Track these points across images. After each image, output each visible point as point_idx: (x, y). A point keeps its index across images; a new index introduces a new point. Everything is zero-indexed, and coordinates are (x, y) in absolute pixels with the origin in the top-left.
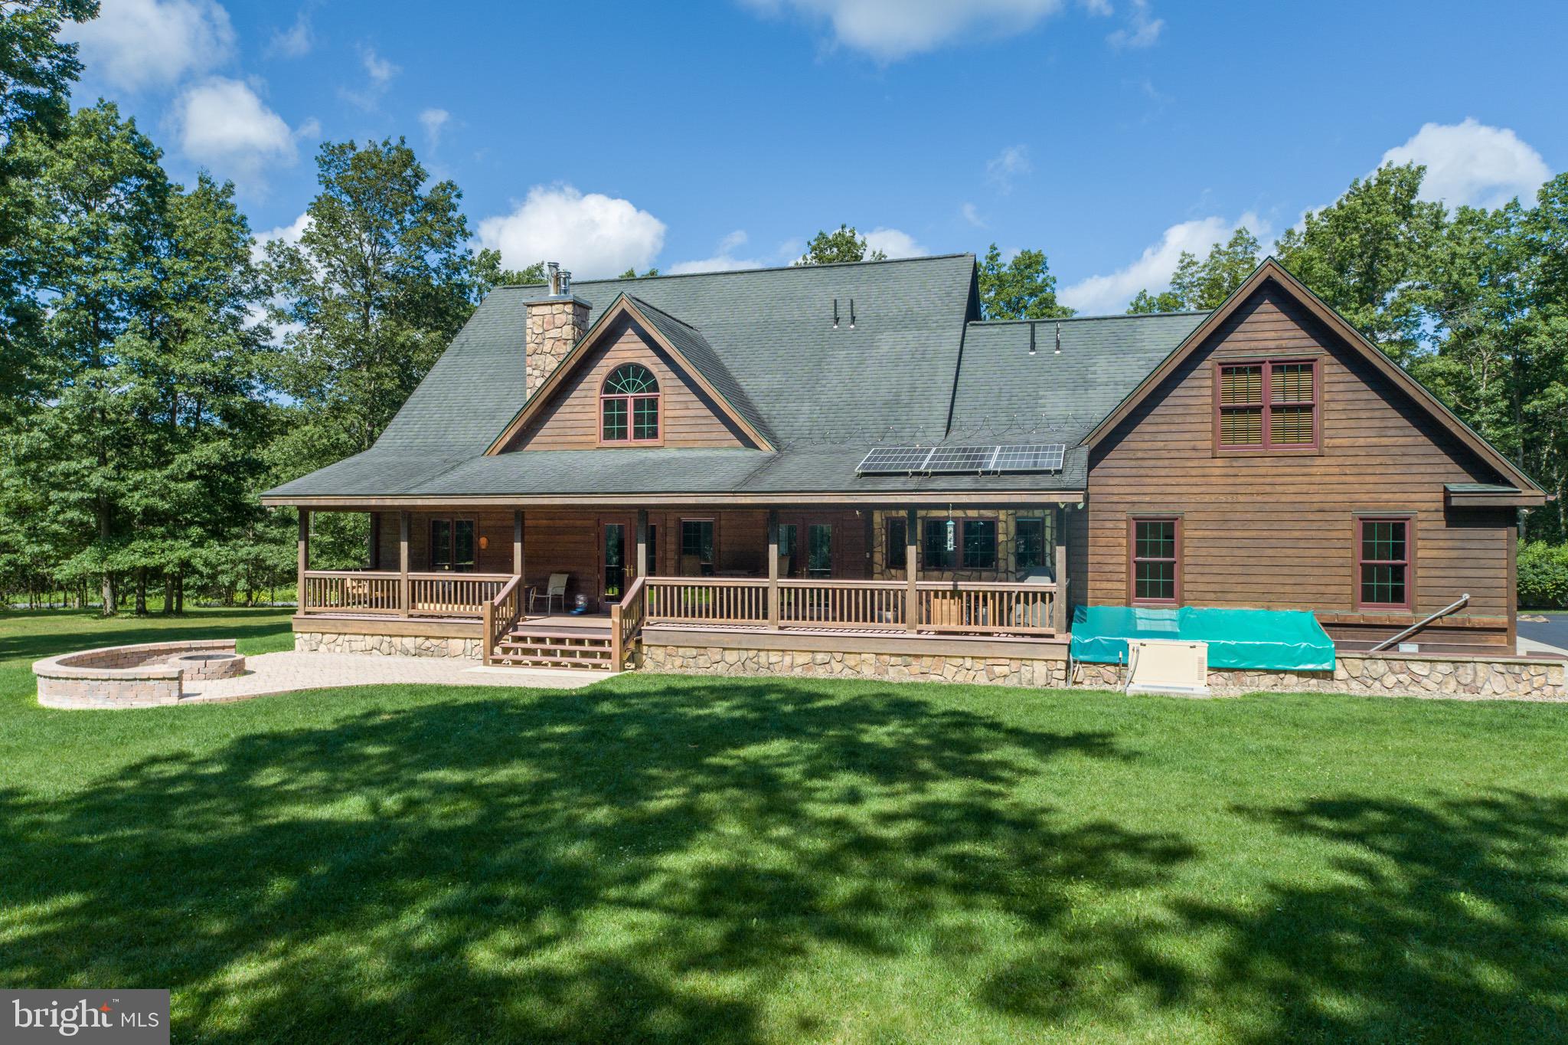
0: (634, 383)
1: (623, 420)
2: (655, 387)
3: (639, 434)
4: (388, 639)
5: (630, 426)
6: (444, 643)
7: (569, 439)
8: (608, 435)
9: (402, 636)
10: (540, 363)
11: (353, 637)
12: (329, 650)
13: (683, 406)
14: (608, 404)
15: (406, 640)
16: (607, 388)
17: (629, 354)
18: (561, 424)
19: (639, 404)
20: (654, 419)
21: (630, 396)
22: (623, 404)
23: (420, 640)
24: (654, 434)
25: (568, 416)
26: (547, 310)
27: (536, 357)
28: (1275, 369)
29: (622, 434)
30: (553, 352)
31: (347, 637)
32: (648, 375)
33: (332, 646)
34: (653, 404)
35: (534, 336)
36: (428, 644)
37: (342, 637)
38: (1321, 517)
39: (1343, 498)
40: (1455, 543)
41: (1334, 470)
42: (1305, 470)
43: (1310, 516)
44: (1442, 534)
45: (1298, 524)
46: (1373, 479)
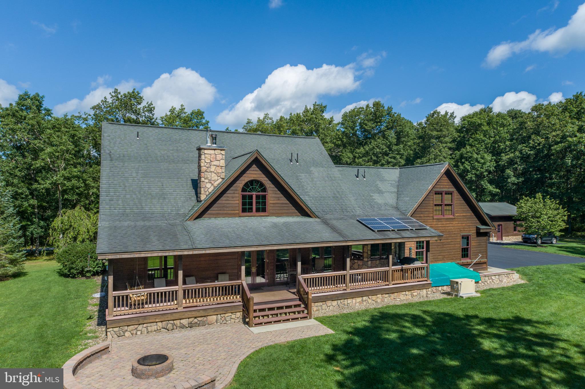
0: (253, 188)
1: (251, 204)
2: (264, 190)
3: (258, 210)
4: (172, 322)
5: (254, 207)
6: (205, 318)
7: (225, 212)
8: (244, 210)
9: (180, 319)
10: (208, 176)
11: (149, 325)
12: (132, 334)
13: (277, 199)
14: (244, 197)
15: (182, 321)
16: (243, 190)
17: (255, 176)
18: (222, 205)
19: (258, 197)
20: (264, 203)
21: (254, 194)
22: (251, 197)
23: (191, 320)
24: (264, 210)
25: (224, 202)
26: (212, 152)
27: (206, 173)
28: (446, 194)
29: (250, 210)
30: (215, 172)
31: (145, 325)
32: (262, 185)
33: (135, 332)
34: (264, 197)
35: (206, 164)
36: (196, 320)
37: (141, 326)
38: (455, 235)
39: (459, 230)
40: (478, 241)
41: (457, 222)
42: (452, 222)
43: (452, 235)
44: (476, 239)
45: (450, 238)
46: (464, 225)
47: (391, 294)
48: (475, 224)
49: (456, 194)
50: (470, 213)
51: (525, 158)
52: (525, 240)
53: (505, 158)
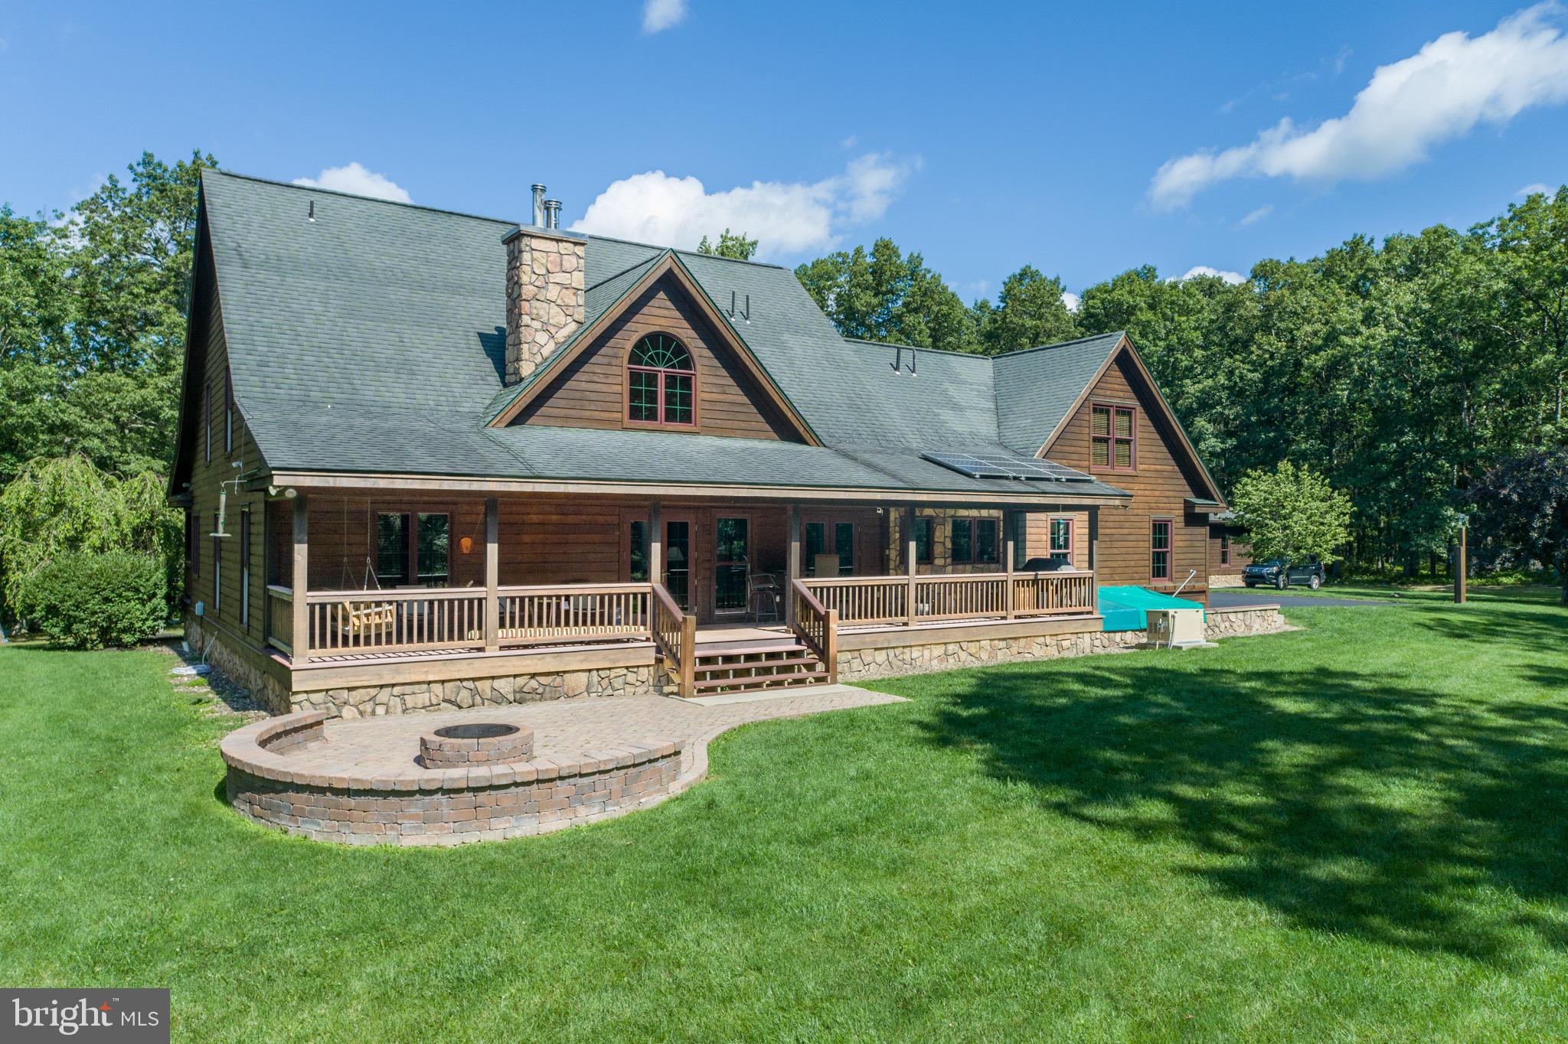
0: (657, 354)
1: (652, 397)
2: (687, 363)
3: (670, 416)
4: (470, 684)
5: (661, 406)
6: (559, 679)
7: (587, 414)
8: (635, 413)
9: (493, 678)
10: (542, 312)
11: (408, 689)
12: (361, 713)
13: (719, 390)
14: (635, 378)
15: (497, 684)
16: (634, 358)
17: (662, 321)
18: (578, 395)
19: (671, 381)
20: (686, 400)
21: (662, 371)
22: (652, 379)
23: (520, 681)
24: (686, 417)
25: (584, 386)
26: (551, 246)
27: (534, 303)
28: (1118, 412)
29: (652, 415)
30: (559, 302)
31: (397, 690)
32: (680, 349)
33: (368, 707)
34: (686, 382)
35: (534, 277)
36: (533, 683)
37: (387, 691)
38: (1137, 519)
39: (1146, 506)
40: (1188, 537)
41: (1142, 486)
42: (1131, 486)
43: (1133, 518)
44: (1183, 531)
45: (1127, 525)
46: (1157, 493)
47: (1011, 642)
48: (1181, 494)
49: (1140, 417)
50: (1171, 467)
51: (1237, 393)
52: (1249, 580)
53: (1191, 388)
